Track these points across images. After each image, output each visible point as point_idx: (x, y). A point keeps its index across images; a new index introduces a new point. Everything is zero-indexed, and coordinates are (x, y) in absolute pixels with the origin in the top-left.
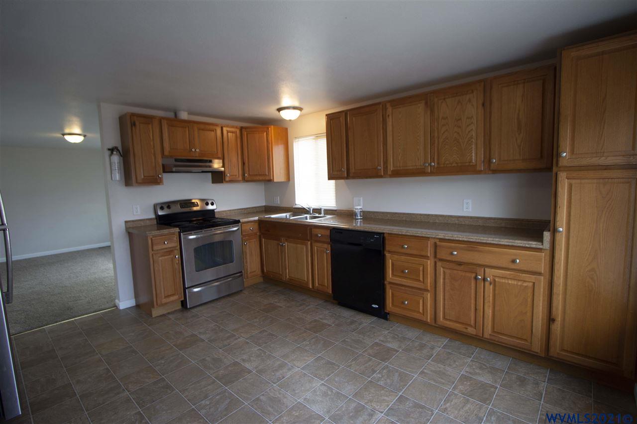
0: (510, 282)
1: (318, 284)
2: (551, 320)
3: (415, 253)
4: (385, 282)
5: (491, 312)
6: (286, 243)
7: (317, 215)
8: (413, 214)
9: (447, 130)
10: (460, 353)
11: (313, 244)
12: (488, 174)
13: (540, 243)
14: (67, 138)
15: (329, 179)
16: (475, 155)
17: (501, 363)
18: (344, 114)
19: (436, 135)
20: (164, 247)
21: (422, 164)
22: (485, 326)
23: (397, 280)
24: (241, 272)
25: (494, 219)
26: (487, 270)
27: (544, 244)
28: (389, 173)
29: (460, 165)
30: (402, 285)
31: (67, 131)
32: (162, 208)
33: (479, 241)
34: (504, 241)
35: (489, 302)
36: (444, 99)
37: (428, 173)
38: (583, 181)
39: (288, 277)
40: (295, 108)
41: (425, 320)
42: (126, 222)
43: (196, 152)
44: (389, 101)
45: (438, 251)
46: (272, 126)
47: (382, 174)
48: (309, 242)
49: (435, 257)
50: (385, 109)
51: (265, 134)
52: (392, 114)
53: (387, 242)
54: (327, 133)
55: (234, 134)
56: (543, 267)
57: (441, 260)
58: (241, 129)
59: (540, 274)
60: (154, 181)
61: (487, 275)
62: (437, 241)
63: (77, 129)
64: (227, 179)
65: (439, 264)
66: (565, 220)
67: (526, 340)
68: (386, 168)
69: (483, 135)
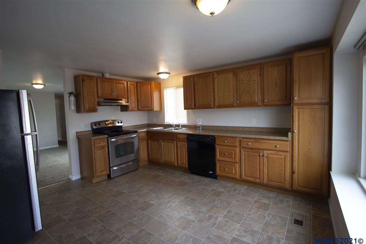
0: (275, 156)
1: (180, 163)
2: (293, 172)
3: (231, 145)
4: (216, 160)
5: (266, 171)
6: (163, 143)
7: (177, 128)
8: (228, 126)
9: (244, 86)
10: (253, 192)
11: (178, 143)
12: (263, 107)
13: (287, 138)
14: (35, 86)
15: (185, 109)
16: (257, 98)
17: (272, 195)
18: (192, 76)
19: (239, 88)
20: (100, 145)
21: (232, 102)
22: (264, 178)
23: (222, 158)
24: (138, 159)
25: (266, 128)
26: (264, 151)
27: (289, 138)
28: (216, 106)
29: (250, 102)
30: (225, 161)
31: (34, 82)
32: (95, 125)
33: (261, 138)
34: (272, 138)
35: (266, 166)
36: (242, 71)
37: (235, 106)
38: (304, 110)
39: (163, 160)
40: (166, 73)
41: (236, 177)
42: (77, 132)
43: (114, 95)
44: (215, 72)
45: (241, 143)
46: (153, 82)
47: (213, 107)
48: (175, 142)
49: (240, 146)
50: (213, 75)
51: (150, 85)
52: (217, 77)
53: (216, 140)
54: (183, 85)
55: (133, 86)
56: (289, 149)
57: (243, 148)
58: (137, 83)
59: (287, 152)
60: (93, 110)
61: (264, 153)
62: (241, 139)
63: (40, 82)
64: (130, 109)
65: (242, 149)
66: (297, 127)
67: (282, 183)
68: (214, 104)
69: (260, 88)
